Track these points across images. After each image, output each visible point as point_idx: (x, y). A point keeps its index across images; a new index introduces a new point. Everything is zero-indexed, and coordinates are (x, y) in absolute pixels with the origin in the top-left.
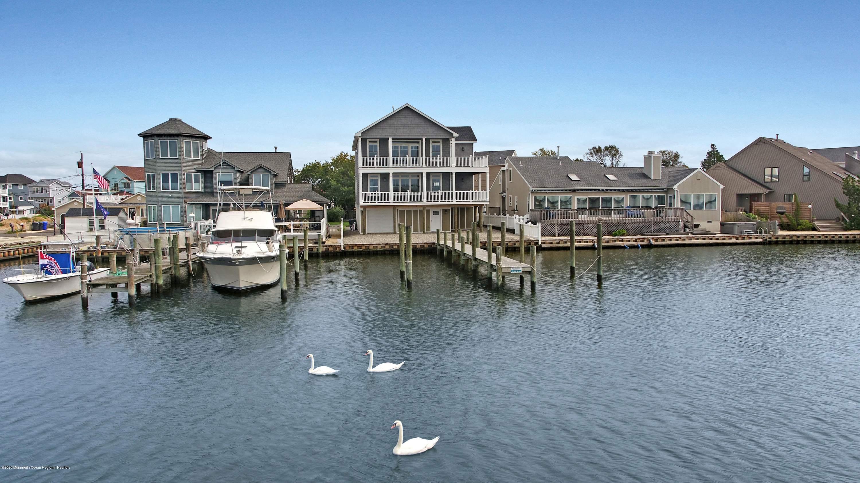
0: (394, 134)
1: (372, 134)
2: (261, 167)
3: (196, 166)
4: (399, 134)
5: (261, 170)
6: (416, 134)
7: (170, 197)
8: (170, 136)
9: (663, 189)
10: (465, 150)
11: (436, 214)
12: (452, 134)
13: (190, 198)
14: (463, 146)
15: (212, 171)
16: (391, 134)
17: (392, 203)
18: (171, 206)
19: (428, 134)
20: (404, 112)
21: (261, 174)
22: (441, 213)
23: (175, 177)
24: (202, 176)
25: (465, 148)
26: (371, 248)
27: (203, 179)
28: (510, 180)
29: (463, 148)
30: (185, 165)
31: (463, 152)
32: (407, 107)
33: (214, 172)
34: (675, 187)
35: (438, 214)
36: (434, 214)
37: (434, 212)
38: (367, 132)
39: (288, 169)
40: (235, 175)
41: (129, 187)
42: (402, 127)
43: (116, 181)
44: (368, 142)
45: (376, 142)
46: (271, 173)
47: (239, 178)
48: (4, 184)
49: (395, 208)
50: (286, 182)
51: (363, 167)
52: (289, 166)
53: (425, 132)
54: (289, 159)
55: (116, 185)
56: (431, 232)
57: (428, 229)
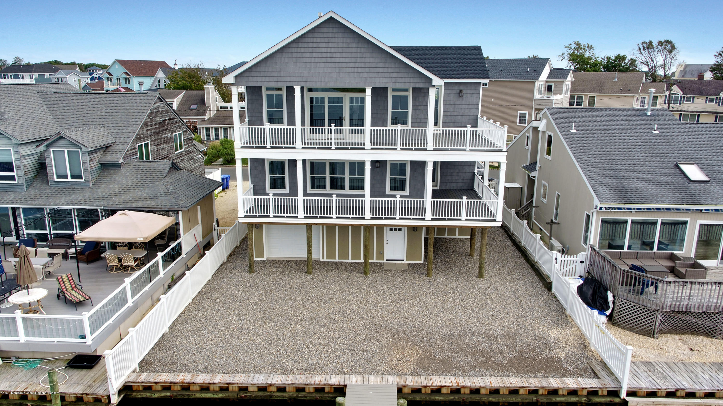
0: (305, 79)
1: (259, 79)
2: (62, 138)
4: (314, 80)
5: (62, 143)
6: (352, 80)
10: (465, 95)
11: (395, 230)
12: (431, 80)
14: (461, 88)
16: (297, 79)
17: (301, 218)
19: (377, 80)
20: (325, 30)
21: (66, 150)
22: (405, 231)
25: (465, 92)
28: (549, 153)
29: (461, 91)
31: (461, 99)
32: (331, 18)
35: (400, 230)
36: (392, 230)
38: (247, 74)
39: (142, 128)
40: (16, 153)
41: (129, 83)
42: (322, 65)
43: (118, 76)
44: (264, 90)
45: (280, 89)
46: (80, 148)
47: (30, 155)
48: (31, 74)
49: (309, 227)
50: (121, 161)
51: (242, 147)
52: (156, 119)
53: (371, 75)
54: (153, 106)
55: (118, 80)
56: (385, 261)
57: (380, 254)
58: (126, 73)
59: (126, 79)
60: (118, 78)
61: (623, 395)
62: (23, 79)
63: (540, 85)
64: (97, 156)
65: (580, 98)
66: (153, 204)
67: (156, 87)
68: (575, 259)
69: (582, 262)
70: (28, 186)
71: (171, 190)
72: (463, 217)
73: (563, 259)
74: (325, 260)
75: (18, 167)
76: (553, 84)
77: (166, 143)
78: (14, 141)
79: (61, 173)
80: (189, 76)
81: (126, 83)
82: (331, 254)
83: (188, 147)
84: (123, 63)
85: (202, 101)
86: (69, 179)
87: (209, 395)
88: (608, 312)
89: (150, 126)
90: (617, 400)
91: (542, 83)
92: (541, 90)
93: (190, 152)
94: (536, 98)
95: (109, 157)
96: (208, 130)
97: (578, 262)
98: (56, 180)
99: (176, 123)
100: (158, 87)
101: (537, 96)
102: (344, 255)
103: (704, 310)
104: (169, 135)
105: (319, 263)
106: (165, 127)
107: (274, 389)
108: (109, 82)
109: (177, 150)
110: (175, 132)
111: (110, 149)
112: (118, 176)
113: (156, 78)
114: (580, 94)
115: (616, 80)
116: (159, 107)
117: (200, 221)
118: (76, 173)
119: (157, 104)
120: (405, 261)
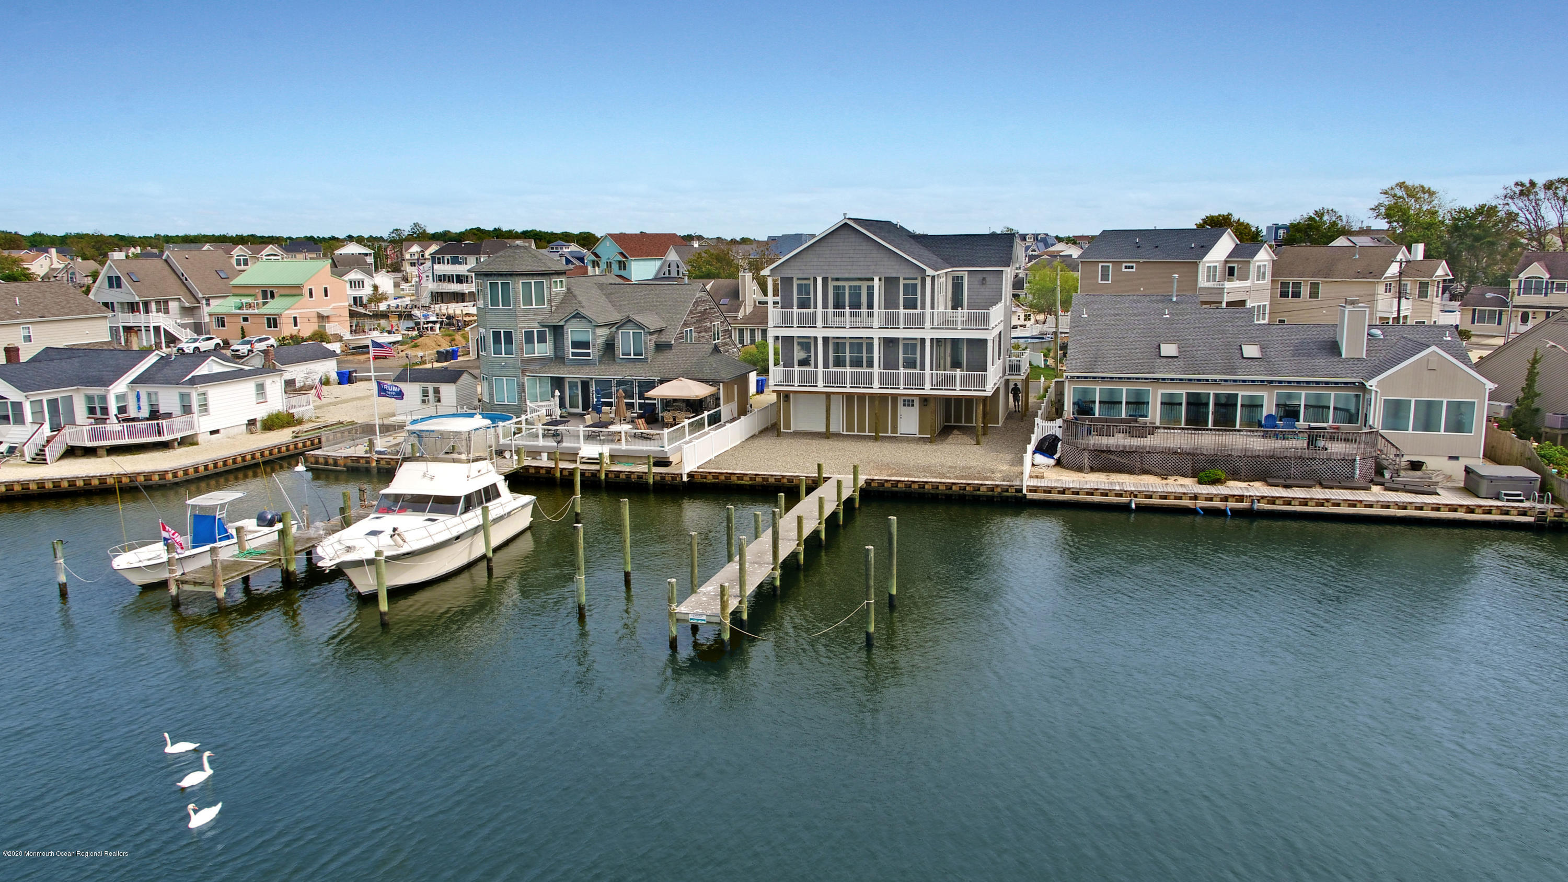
0: (825, 271)
1: (789, 271)
2: (630, 321)
3: (540, 318)
4: (833, 271)
5: (630, 325)
6: (863, 271)
7: (504, 366)
8: (500, 275)
9: (1354, 383)
10: (988, 283)
11: (909, 405)
12: (925, 270)
13: (531, 368)
14: (984, 276)
15: (562, 326)
16: (819, 271)
17: (821, 386)
18: (505, 378)
19: (883, 271)
20: (842, 232)
21: (631, 332)
22: (917, 403)
23: (508, 335)
24: (549, 333)
25: (987, 280)
26: (734, 478)
27: (552, 338)
30: (522, 318)
31: (984, 286)
32: (846, 223)
33: (565, 327)
34: (1372, 384)
35: (913, 405)
36: (904, 405)
37: (904, 401)
39: (688, 315)
40: (594, 333)
41: (625, 269)
42: (839, 260)
43: (609, 259)
44: (795, 280)
45: (809, 279)
46: (644, 329)
47: (602, 336)
48: (478, 256)
49: (828, 395)
50: (673, 342)
51: (774, 327)
52: (699, 308)
53: (878, 267)
54: (697, 296)
55: (609, 265)
56: (898, 435)
57: (895, 429)
58: (622, 254)
59: (620, 262)
60: (609, 261)
61: (1024, 491)
62: (466, 264)
63: (1209, 267)
64: (654, 337)
65: (1297, 285)
66: (700, 376)
67: (664, 274)
68: (1054, 425)
69: (1060, 427)
70: (599, 362)
71: (714, 366)
72: (958, 388)
73: (1044, 424)
74: (845, 433)
75: (594, 345)
76: (1235, 265)
77: (706, 331)
78: (594, 324)
79: (626, 351)
80: (717, 259)
81: (620, 269)
82: (850, 427)
83: (725, 339)
84: (620, 239)
85: (735, 294)
86: (632, 356)
87: (743, 482)
88: (1056, 456)
89: (694, 314)
90: (1020, 494)
91: (1217, 264)
92: (1215, 275)
93: (726, 344)
94: (1202, 286)
95: (664, 339)
96: (741, 331)
97: (1057, 428)
98: (621, 357)
99: (715, 313)
100: (667, 275)
101: (1203, 282)
102: (861, 429)
103: (1121, 449)
104: (708, 324)
105: (838, 436)
106: (706, 316)
107: (785, 481)
108: (597, 268)
109: (714, 340)
110: (714, 321)
111: (663, 332)
112: (669, 355)
113: (665, 260)
114: (1297, 280)
115: (1357, 256)
116: (702, 296)
117: (736, 399)
118: (638, 351)
119: (701, 294)
120: (918, 435)
